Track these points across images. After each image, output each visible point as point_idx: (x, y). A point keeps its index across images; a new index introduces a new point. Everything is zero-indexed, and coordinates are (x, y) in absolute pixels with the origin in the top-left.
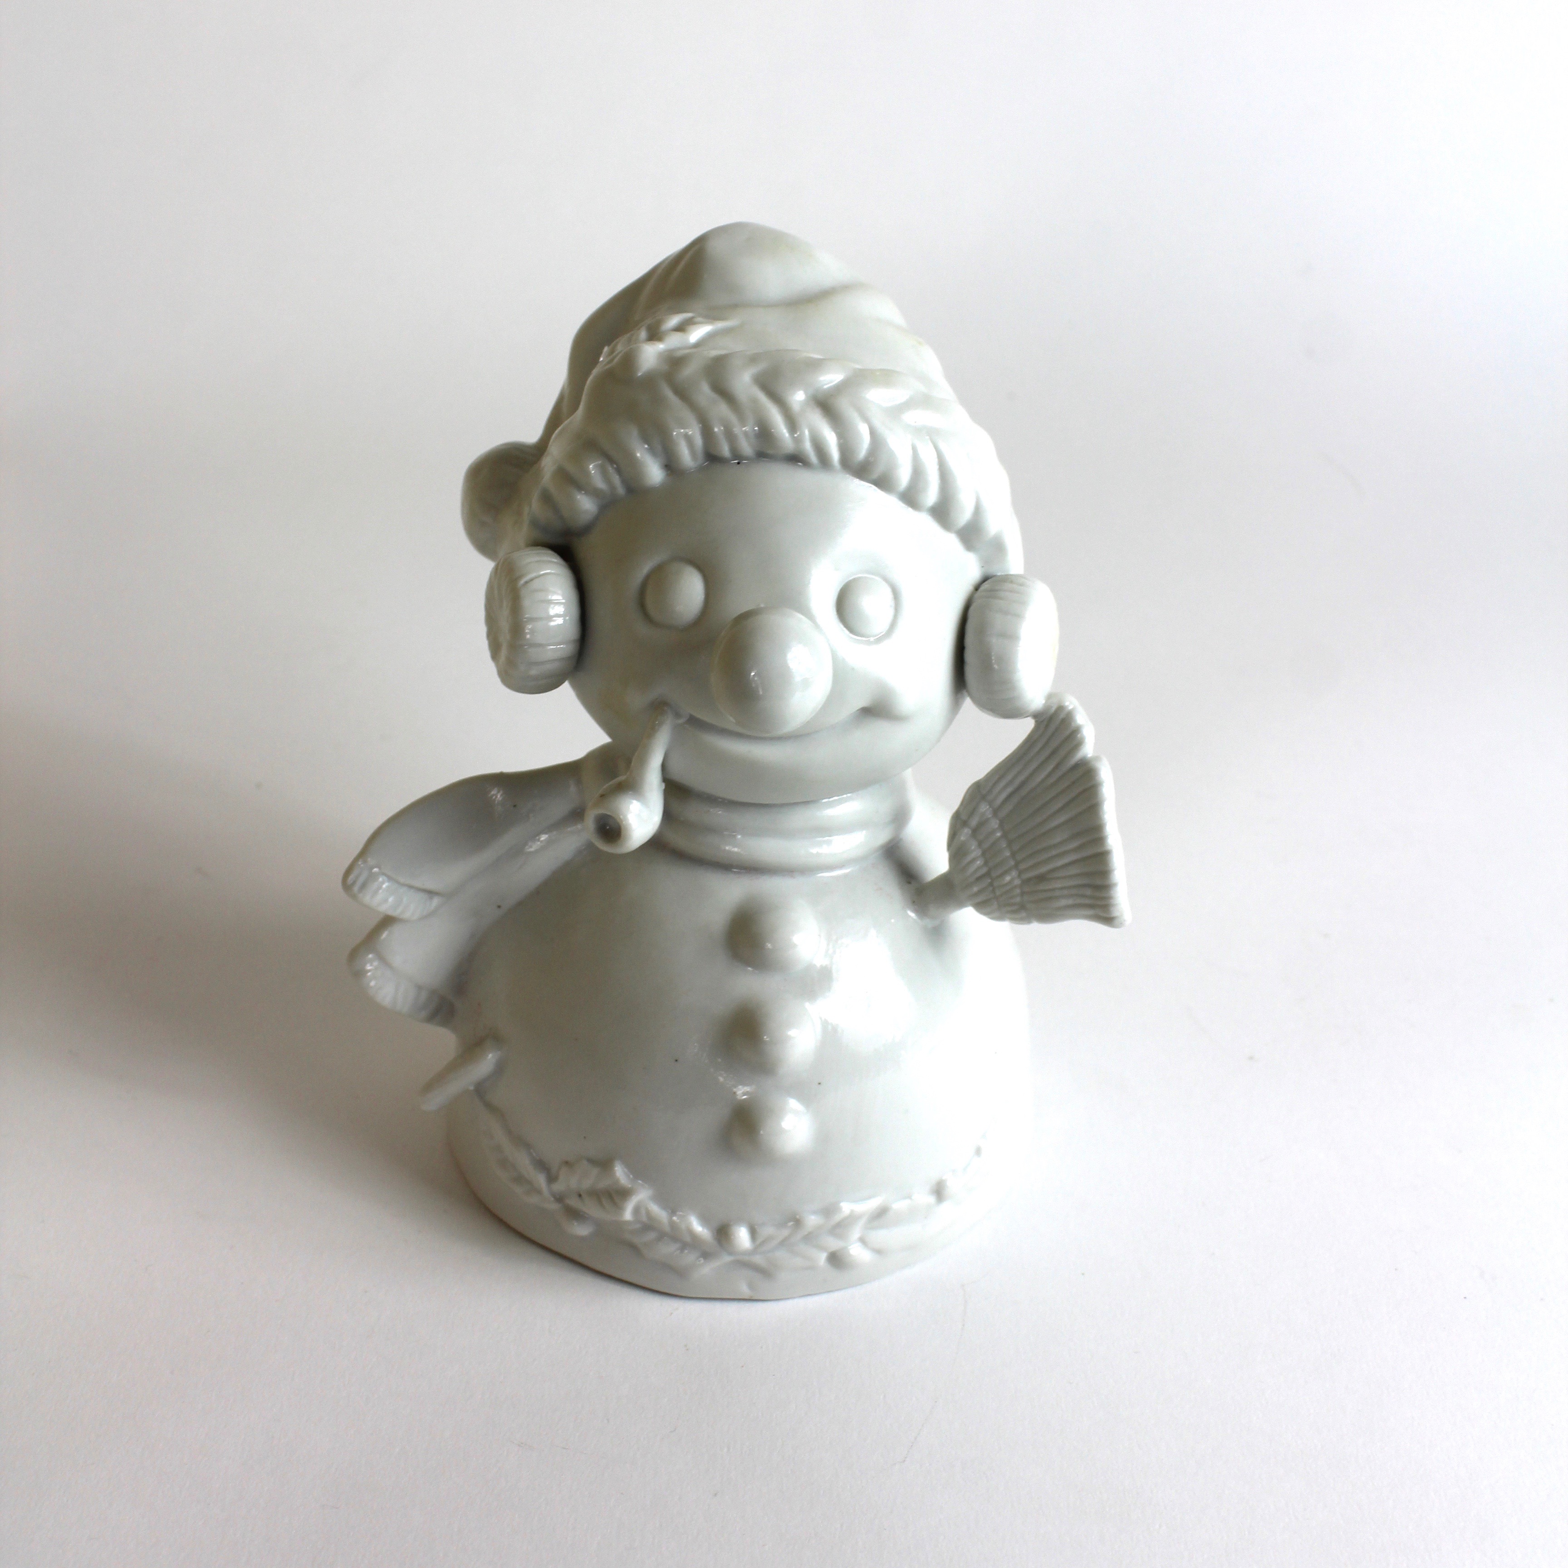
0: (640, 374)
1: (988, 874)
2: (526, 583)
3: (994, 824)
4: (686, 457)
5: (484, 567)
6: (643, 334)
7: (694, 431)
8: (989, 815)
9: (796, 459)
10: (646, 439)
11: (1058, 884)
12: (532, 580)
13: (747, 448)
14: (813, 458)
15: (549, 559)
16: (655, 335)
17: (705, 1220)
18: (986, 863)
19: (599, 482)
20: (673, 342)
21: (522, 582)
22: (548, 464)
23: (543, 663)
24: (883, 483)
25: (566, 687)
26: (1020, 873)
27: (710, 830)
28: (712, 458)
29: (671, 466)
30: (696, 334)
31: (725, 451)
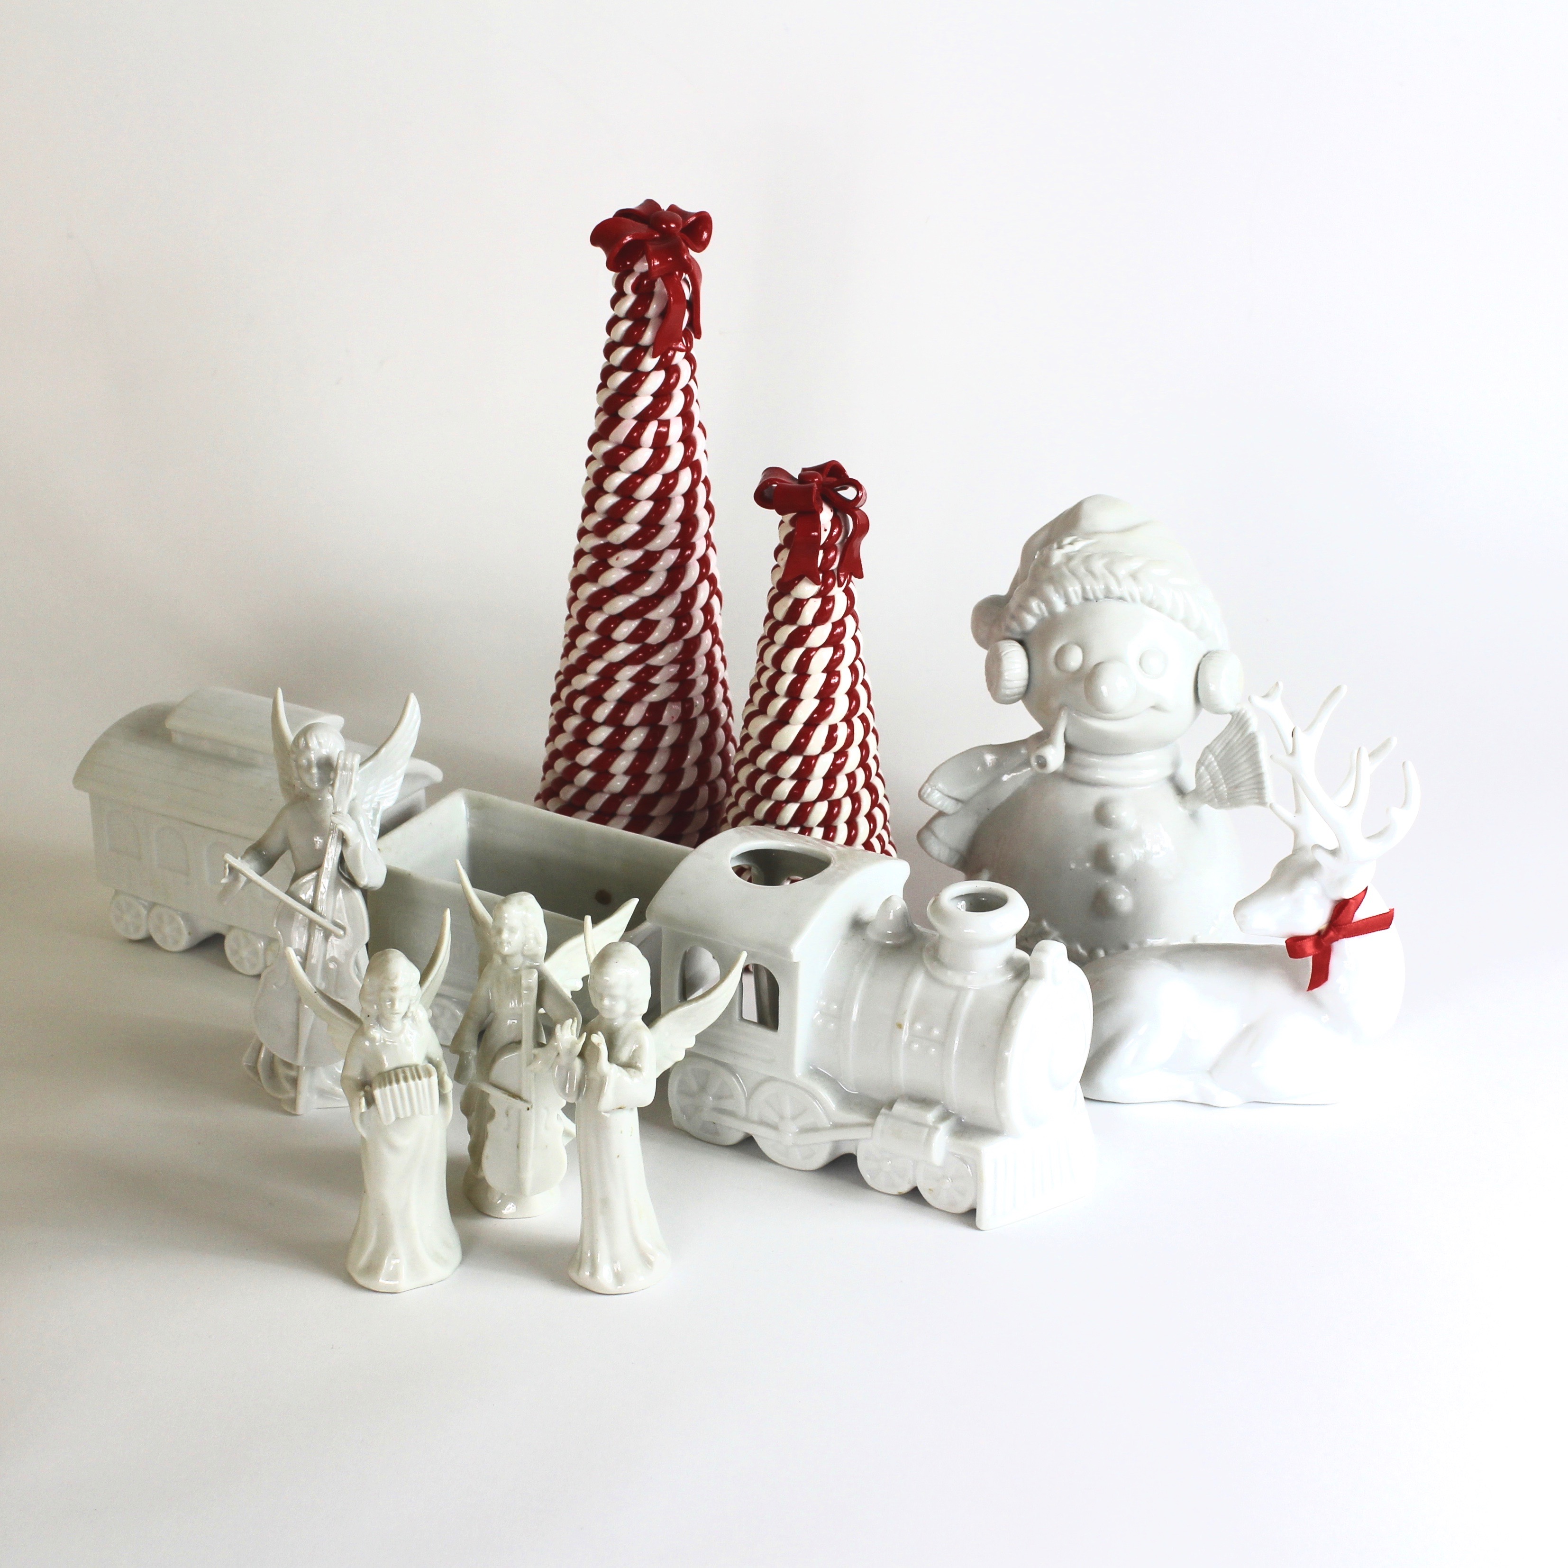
0: (1054, 563)
1: (1213, 787)
2: (1005, 654)
3: (1215, 764)
4: (1076, 600)
5: (984, 653)
6: (1055, 546)
7: (1078, 588)
8: (1213, 759)
9: (1121, 598)
10: (1057, 591)
11: (1243, 789)
12: (1008, 653)
13: (1100, 595)
14: (1128, 598)
15: (1013, 644)
16: (1060, 547)
17: (1083, 947)
18: (1212, 782)
19: (1037, 611)
20: (1068, 549)
21: (1003, 654)
22: (1012, 604)
23: (1012, 688)
24: (1158, 609)
25: (1020, 701)
26: (1227, 784)
27: (1084, 766)
28: (1086, 599)
29: (1068, 602)
30: (1078, 546)
31: (1091, 596)
